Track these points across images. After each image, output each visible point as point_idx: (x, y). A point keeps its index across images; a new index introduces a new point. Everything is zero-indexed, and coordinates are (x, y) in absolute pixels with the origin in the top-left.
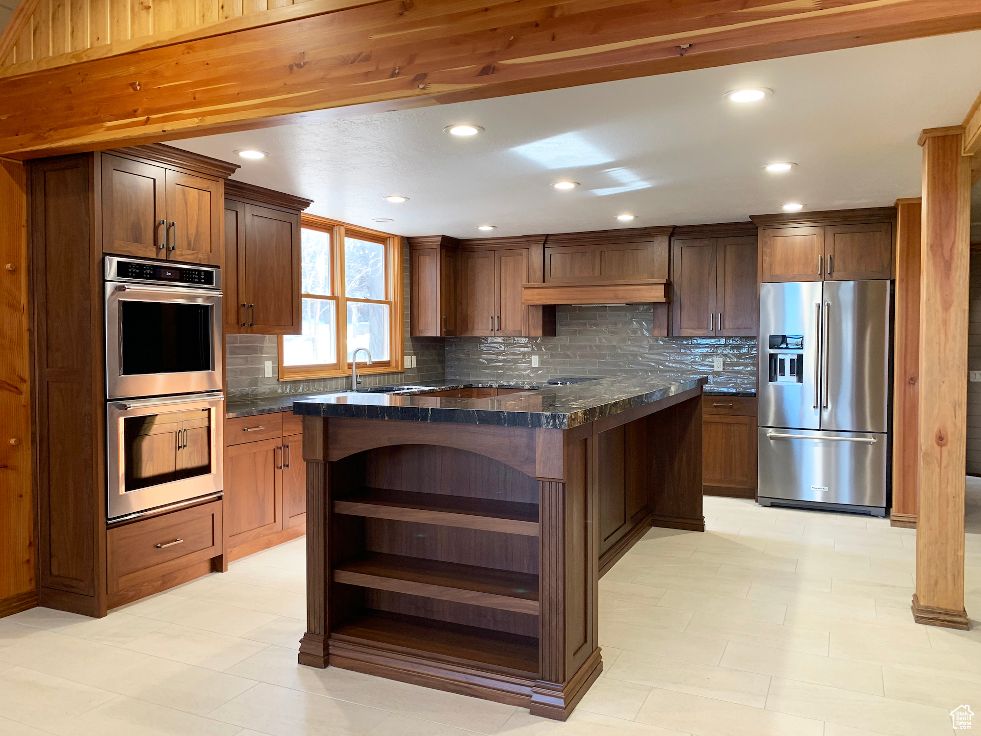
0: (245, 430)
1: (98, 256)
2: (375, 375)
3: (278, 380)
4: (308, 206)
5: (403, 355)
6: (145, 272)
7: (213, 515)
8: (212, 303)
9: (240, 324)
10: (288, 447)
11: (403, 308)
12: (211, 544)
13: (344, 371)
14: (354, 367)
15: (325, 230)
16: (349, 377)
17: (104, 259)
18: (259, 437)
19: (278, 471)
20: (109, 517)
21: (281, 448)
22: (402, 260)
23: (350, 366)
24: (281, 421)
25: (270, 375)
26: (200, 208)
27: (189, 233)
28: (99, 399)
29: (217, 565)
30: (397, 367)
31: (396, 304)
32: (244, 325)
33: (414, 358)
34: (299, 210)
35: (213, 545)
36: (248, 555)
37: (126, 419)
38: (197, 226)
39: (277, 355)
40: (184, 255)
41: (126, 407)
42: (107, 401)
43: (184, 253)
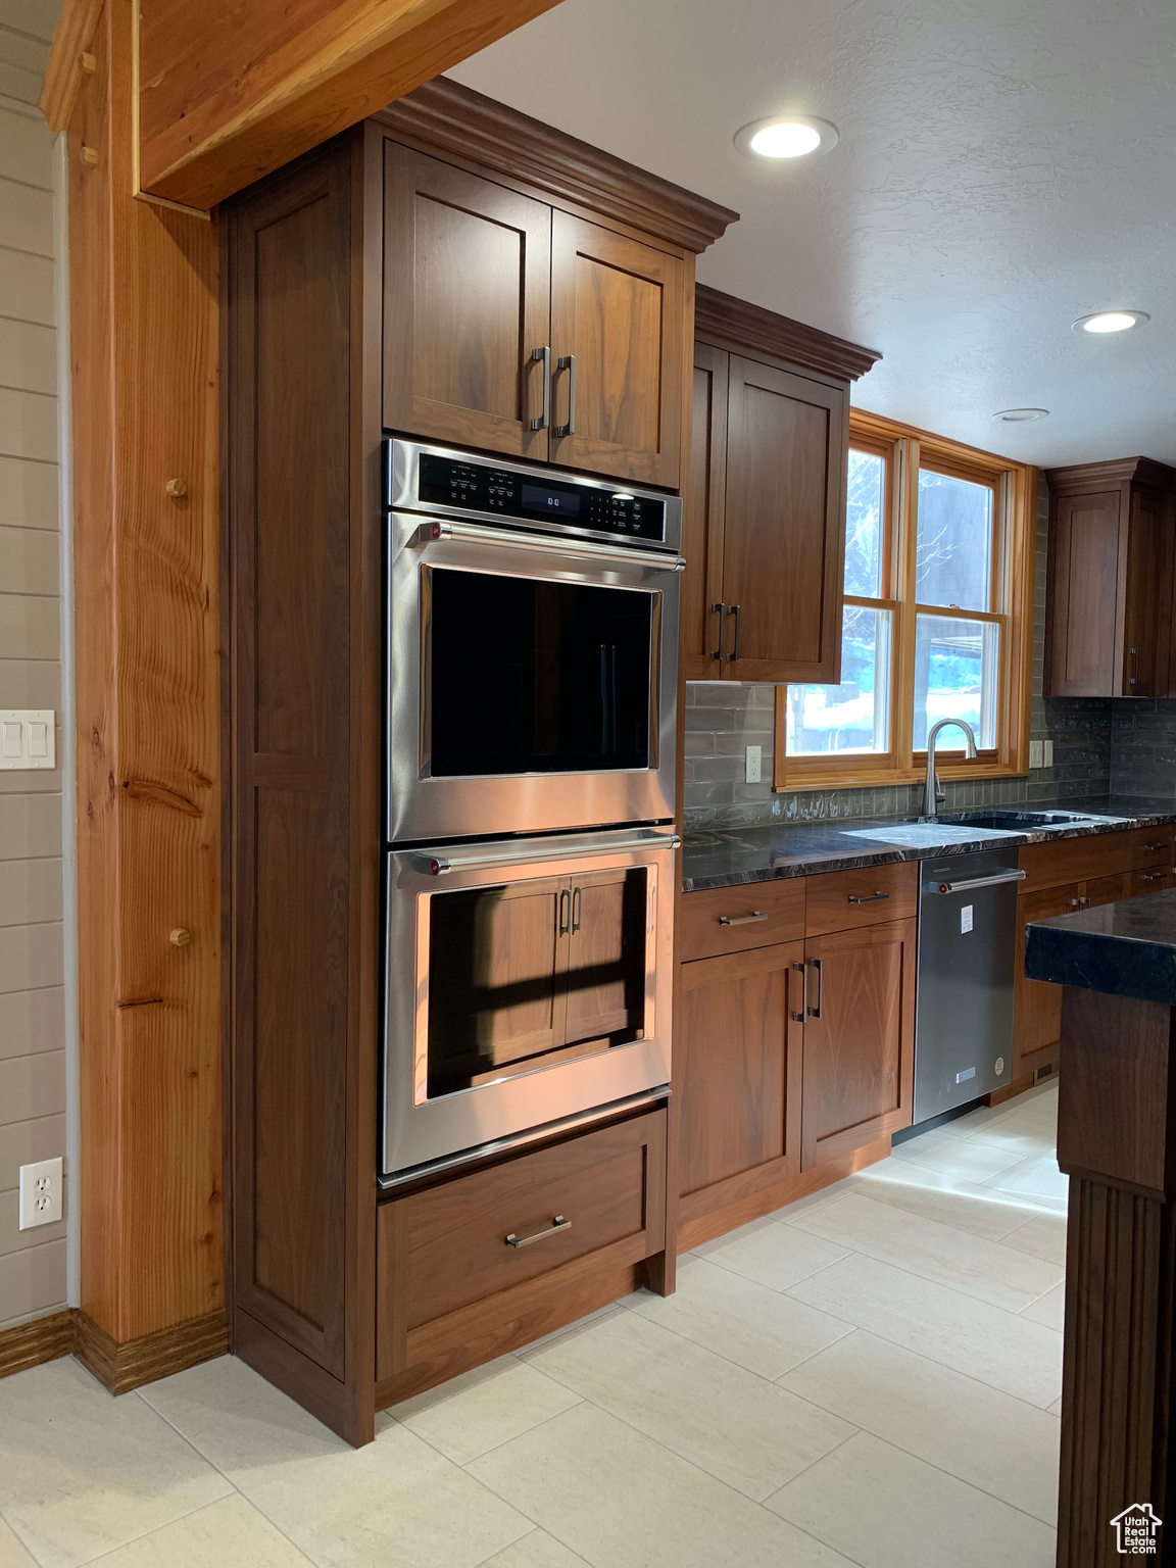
0: (721, 922)
1: (370, 438)
2: (969, 782)
3: (774, 790)
4: (868, 369)
5: (1028, 737)
6: (492, 491)
7: (645, 1147)
8: (658, 588)
9: (707, 654)
10: (817, 964)
11: (1032, 630)
12: (638, 1225)
13: (906, 772)
14: (931, 764)
15: (877, 450)
16: (919, 787)
17: (384, 446)
18: (755, 939)
19: (795, 1026)
20: (384, 1172)
21: (802, 968)
22: (1034, 523)
23: (920, 760)
24: (802, 898)
25: (757, 779)
26: (634, 329)
27: (607, 395)
28: (368, 842)
29: (651, 1276)
30: (1012, 764)
31: (1017, 621)
32: (717, 656)
33: (1049, 744)
34: (846, 379)
35: (643, 1226)
36: (718, 1234)
37: (433, 898)
38: (627, 376)
39: (772, 732)
40: (593, 452)
41: (435, 868)
42: (387, 847)
43: (592, 446)
